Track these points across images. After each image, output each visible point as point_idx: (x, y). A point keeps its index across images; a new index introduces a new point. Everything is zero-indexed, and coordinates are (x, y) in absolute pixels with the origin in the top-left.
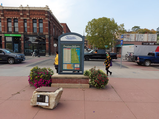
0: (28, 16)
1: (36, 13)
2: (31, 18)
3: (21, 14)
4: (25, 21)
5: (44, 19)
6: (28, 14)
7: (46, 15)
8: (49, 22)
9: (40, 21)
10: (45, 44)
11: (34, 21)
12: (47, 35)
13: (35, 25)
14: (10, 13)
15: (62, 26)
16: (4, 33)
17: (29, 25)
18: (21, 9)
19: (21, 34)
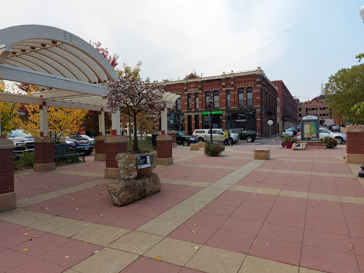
0: (232, 86)
1: (243, 80)
2: (235, 88)
3: (224, 84)
4: (228, 92)
5: (255, 86)
6: (232, 83)
7: (258, 80)
8: (261, 89)
9: (249, 90)
10: (255, 122)
11: (240, 90)
12: (259, 108)
13: (241, 96)
14: (210, 84)
15: (277, 88)
16: (201, 111)
17: (233, 97)
18: (224, 77)
19: (223, 110)
